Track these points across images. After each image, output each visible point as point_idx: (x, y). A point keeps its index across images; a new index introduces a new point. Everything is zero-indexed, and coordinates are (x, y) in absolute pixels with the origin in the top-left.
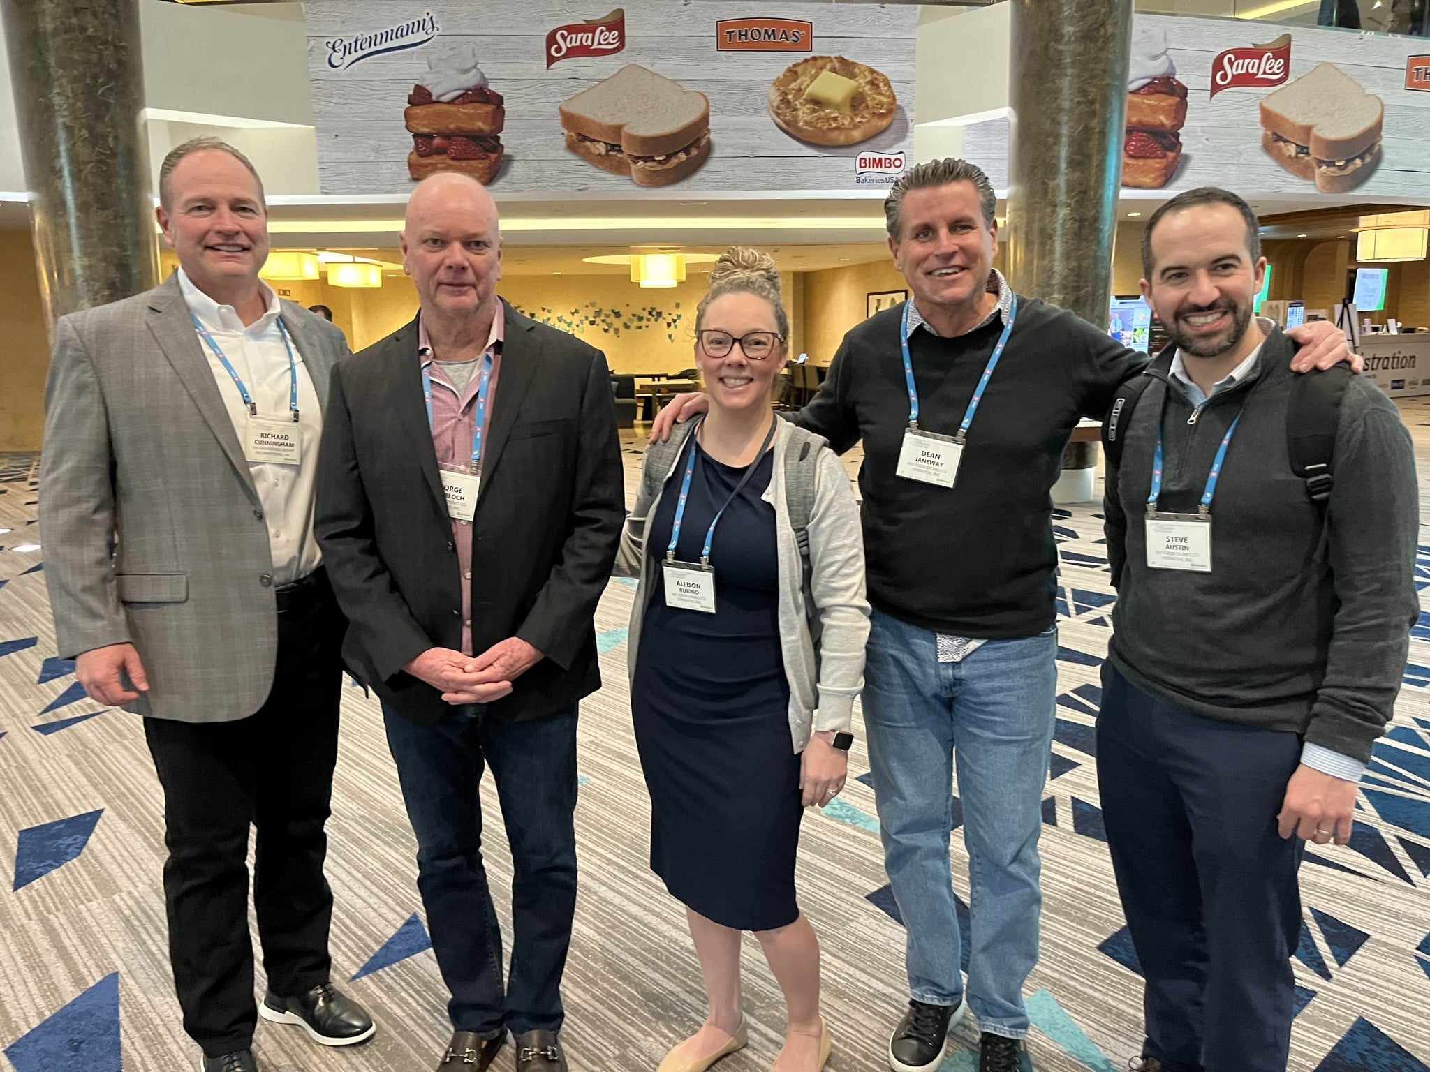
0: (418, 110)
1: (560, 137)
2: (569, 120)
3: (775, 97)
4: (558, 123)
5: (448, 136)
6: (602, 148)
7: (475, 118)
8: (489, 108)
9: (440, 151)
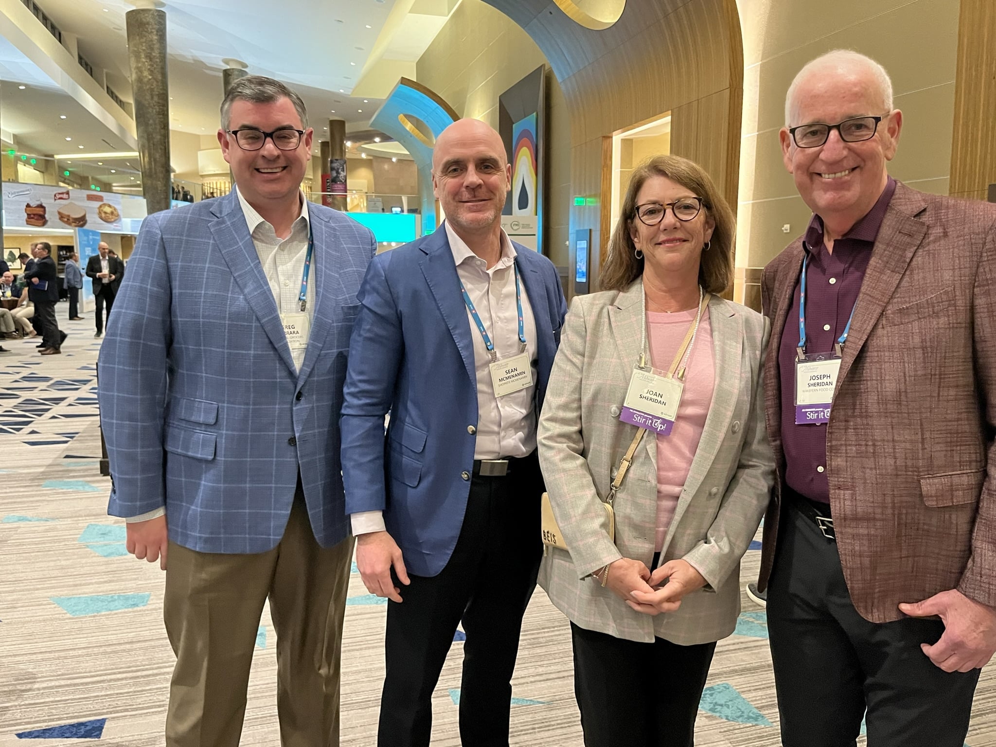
0: (28, 209)
1: (58, 217)
2: (59, 213)
3: (98, 211)
4: (57, 214)
5: (34, 215)
6: (66, 220)
7: (40, 211)
8: (42, 209)
9: (32, 218)
